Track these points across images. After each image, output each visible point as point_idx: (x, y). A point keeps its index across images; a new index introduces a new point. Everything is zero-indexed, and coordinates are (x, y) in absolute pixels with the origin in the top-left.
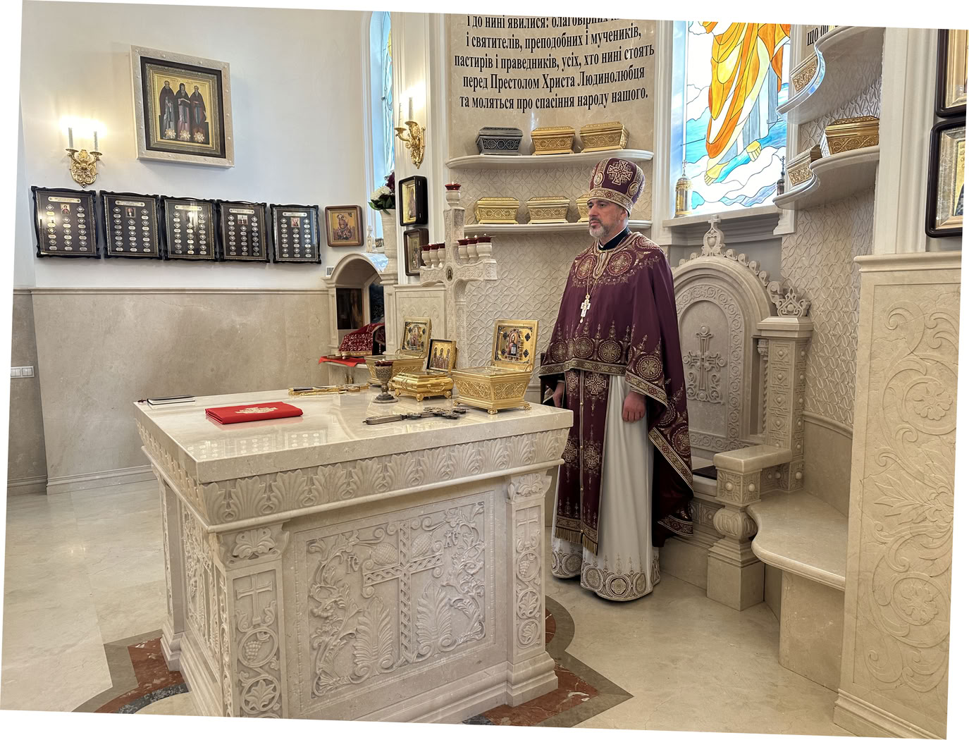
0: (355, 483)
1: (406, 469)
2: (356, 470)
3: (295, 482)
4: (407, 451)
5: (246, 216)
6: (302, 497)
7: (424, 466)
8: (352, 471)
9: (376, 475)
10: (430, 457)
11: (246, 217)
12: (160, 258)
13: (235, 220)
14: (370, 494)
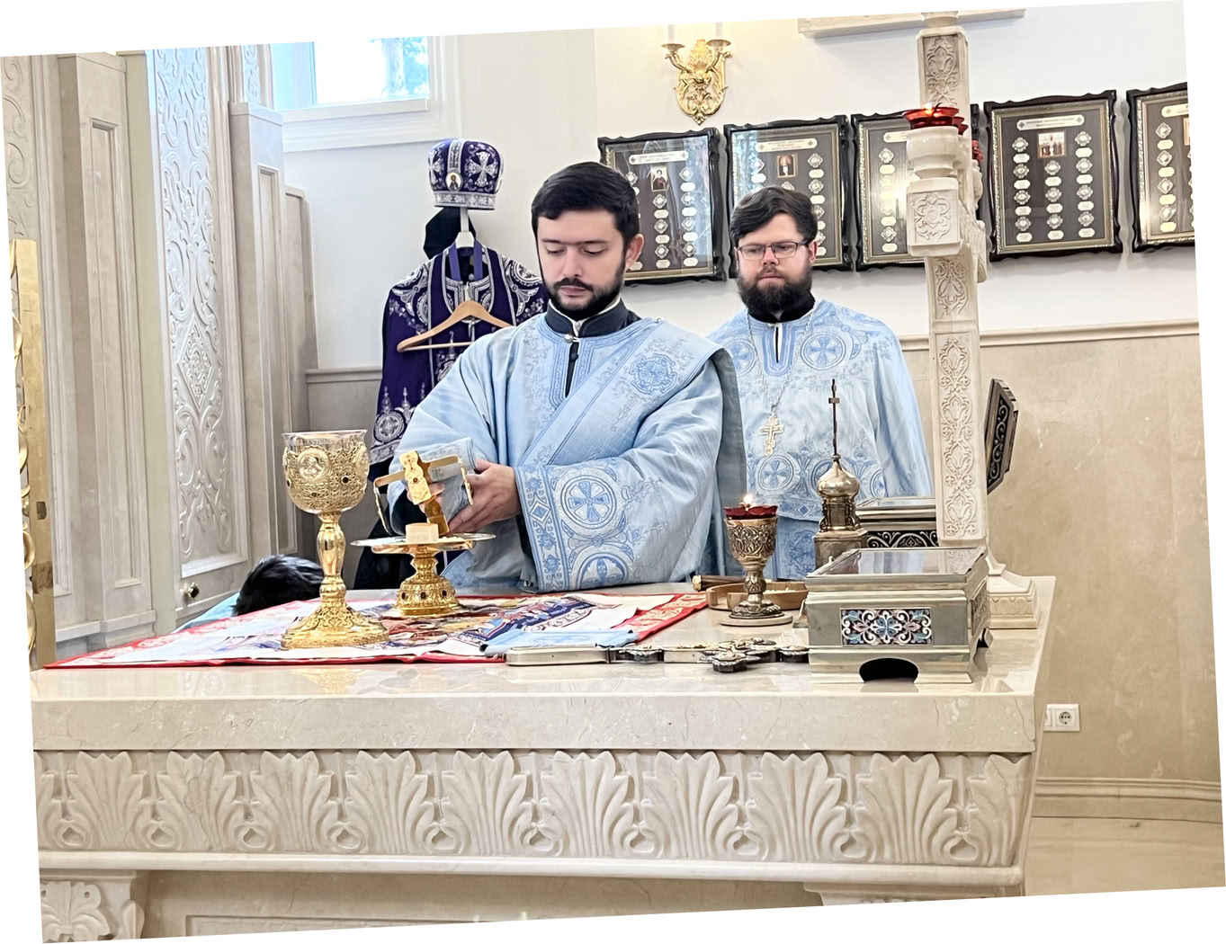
0: (266, 814)
1: (403, 798)
2: (262, 777)
3: (118, 781)
4: (395, 746)
5: (1062, 135)
6: (141, 824)
7: (459, 801)
8: (252, 777)
9: (318, 802)
10: (474, 776)
11: (1060, 138)
12: (845, 268)
13: (1032, 149)
14: (313, 851)
